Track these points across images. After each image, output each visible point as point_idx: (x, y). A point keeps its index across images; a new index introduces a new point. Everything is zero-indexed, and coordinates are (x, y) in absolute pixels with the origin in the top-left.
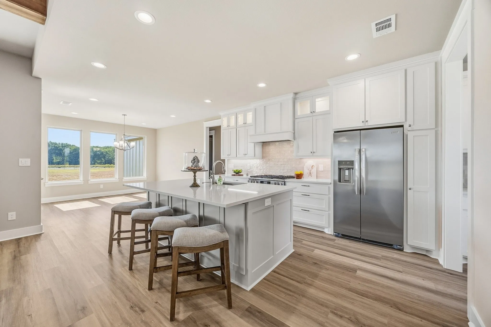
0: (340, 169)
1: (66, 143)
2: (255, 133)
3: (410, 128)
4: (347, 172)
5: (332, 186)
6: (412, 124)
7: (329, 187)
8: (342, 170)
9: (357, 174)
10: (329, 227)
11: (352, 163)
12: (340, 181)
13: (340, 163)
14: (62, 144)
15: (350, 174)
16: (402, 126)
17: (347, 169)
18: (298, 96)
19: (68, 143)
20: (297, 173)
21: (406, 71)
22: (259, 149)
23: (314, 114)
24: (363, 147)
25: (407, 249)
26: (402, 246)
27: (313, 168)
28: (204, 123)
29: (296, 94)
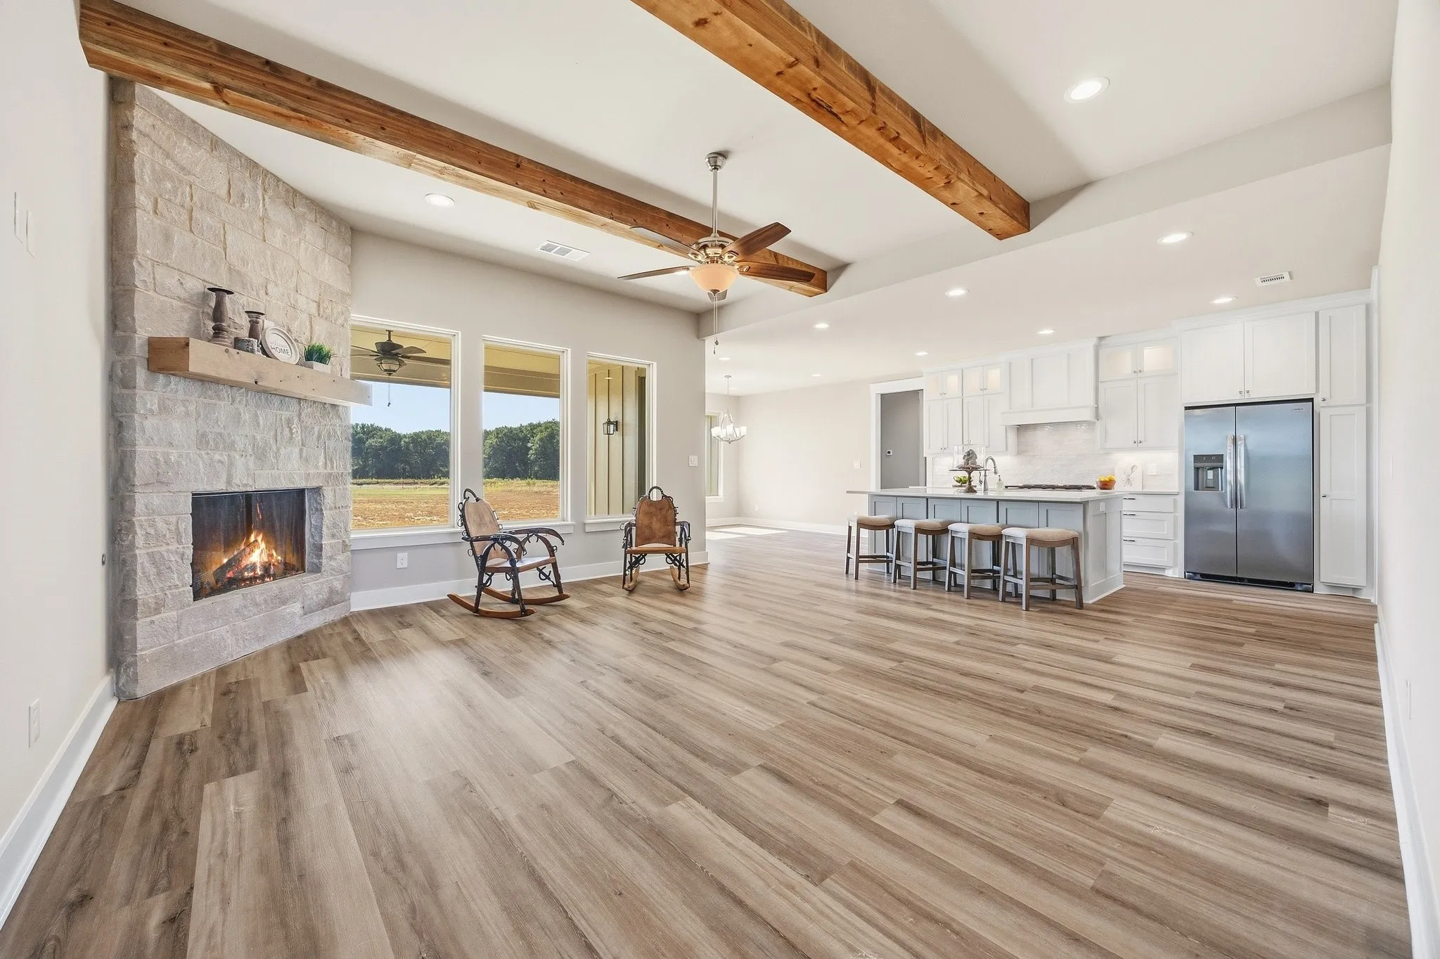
0: (1197, 469)
1: (371, 425)
2: (1010, 408)
3: (1323, 404)
4: (1210, 474)
5: (1181, 500)
6: (1326, 396)
7: (1175, 502)
8: (1200, 471)
9: (1230, 477)
10: (1175, 565)
11: (1220, 458)
12: (1197, 488)
13: (1197, 458)
14: (363, 426)
15: (1216, 476)
16: (1311, 400)
17: (1210, 469)
18: (1103, 342)
19: (376, 425)
20: (1102, 480)
21: (1317, 314)
22: (1012, 437)
23: (1139, 375)
24: (1240, 435)
25: (1319, 589)
26: (1310, 584)
27: (1134, 470)
28: (871, 385)
29: (1101, 338)
